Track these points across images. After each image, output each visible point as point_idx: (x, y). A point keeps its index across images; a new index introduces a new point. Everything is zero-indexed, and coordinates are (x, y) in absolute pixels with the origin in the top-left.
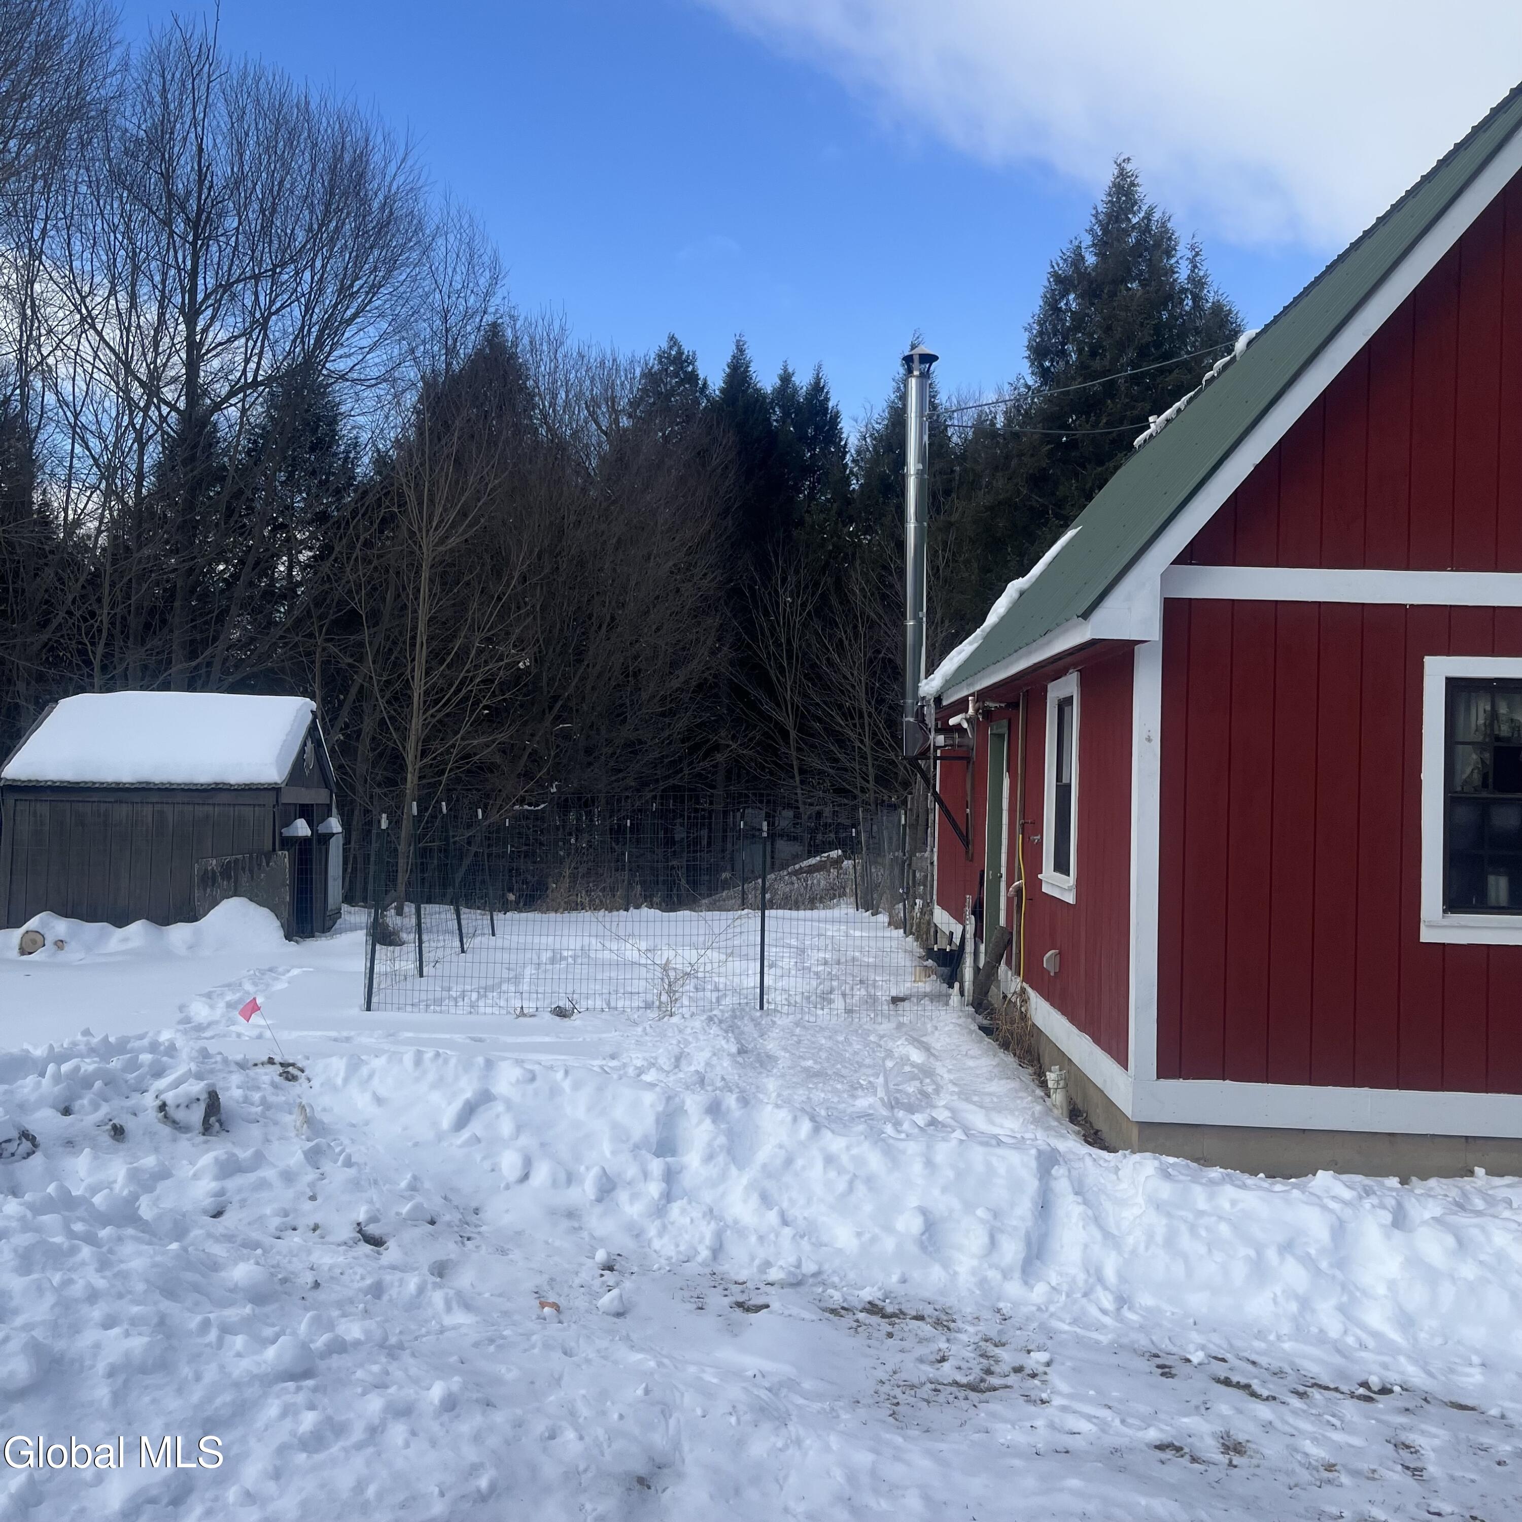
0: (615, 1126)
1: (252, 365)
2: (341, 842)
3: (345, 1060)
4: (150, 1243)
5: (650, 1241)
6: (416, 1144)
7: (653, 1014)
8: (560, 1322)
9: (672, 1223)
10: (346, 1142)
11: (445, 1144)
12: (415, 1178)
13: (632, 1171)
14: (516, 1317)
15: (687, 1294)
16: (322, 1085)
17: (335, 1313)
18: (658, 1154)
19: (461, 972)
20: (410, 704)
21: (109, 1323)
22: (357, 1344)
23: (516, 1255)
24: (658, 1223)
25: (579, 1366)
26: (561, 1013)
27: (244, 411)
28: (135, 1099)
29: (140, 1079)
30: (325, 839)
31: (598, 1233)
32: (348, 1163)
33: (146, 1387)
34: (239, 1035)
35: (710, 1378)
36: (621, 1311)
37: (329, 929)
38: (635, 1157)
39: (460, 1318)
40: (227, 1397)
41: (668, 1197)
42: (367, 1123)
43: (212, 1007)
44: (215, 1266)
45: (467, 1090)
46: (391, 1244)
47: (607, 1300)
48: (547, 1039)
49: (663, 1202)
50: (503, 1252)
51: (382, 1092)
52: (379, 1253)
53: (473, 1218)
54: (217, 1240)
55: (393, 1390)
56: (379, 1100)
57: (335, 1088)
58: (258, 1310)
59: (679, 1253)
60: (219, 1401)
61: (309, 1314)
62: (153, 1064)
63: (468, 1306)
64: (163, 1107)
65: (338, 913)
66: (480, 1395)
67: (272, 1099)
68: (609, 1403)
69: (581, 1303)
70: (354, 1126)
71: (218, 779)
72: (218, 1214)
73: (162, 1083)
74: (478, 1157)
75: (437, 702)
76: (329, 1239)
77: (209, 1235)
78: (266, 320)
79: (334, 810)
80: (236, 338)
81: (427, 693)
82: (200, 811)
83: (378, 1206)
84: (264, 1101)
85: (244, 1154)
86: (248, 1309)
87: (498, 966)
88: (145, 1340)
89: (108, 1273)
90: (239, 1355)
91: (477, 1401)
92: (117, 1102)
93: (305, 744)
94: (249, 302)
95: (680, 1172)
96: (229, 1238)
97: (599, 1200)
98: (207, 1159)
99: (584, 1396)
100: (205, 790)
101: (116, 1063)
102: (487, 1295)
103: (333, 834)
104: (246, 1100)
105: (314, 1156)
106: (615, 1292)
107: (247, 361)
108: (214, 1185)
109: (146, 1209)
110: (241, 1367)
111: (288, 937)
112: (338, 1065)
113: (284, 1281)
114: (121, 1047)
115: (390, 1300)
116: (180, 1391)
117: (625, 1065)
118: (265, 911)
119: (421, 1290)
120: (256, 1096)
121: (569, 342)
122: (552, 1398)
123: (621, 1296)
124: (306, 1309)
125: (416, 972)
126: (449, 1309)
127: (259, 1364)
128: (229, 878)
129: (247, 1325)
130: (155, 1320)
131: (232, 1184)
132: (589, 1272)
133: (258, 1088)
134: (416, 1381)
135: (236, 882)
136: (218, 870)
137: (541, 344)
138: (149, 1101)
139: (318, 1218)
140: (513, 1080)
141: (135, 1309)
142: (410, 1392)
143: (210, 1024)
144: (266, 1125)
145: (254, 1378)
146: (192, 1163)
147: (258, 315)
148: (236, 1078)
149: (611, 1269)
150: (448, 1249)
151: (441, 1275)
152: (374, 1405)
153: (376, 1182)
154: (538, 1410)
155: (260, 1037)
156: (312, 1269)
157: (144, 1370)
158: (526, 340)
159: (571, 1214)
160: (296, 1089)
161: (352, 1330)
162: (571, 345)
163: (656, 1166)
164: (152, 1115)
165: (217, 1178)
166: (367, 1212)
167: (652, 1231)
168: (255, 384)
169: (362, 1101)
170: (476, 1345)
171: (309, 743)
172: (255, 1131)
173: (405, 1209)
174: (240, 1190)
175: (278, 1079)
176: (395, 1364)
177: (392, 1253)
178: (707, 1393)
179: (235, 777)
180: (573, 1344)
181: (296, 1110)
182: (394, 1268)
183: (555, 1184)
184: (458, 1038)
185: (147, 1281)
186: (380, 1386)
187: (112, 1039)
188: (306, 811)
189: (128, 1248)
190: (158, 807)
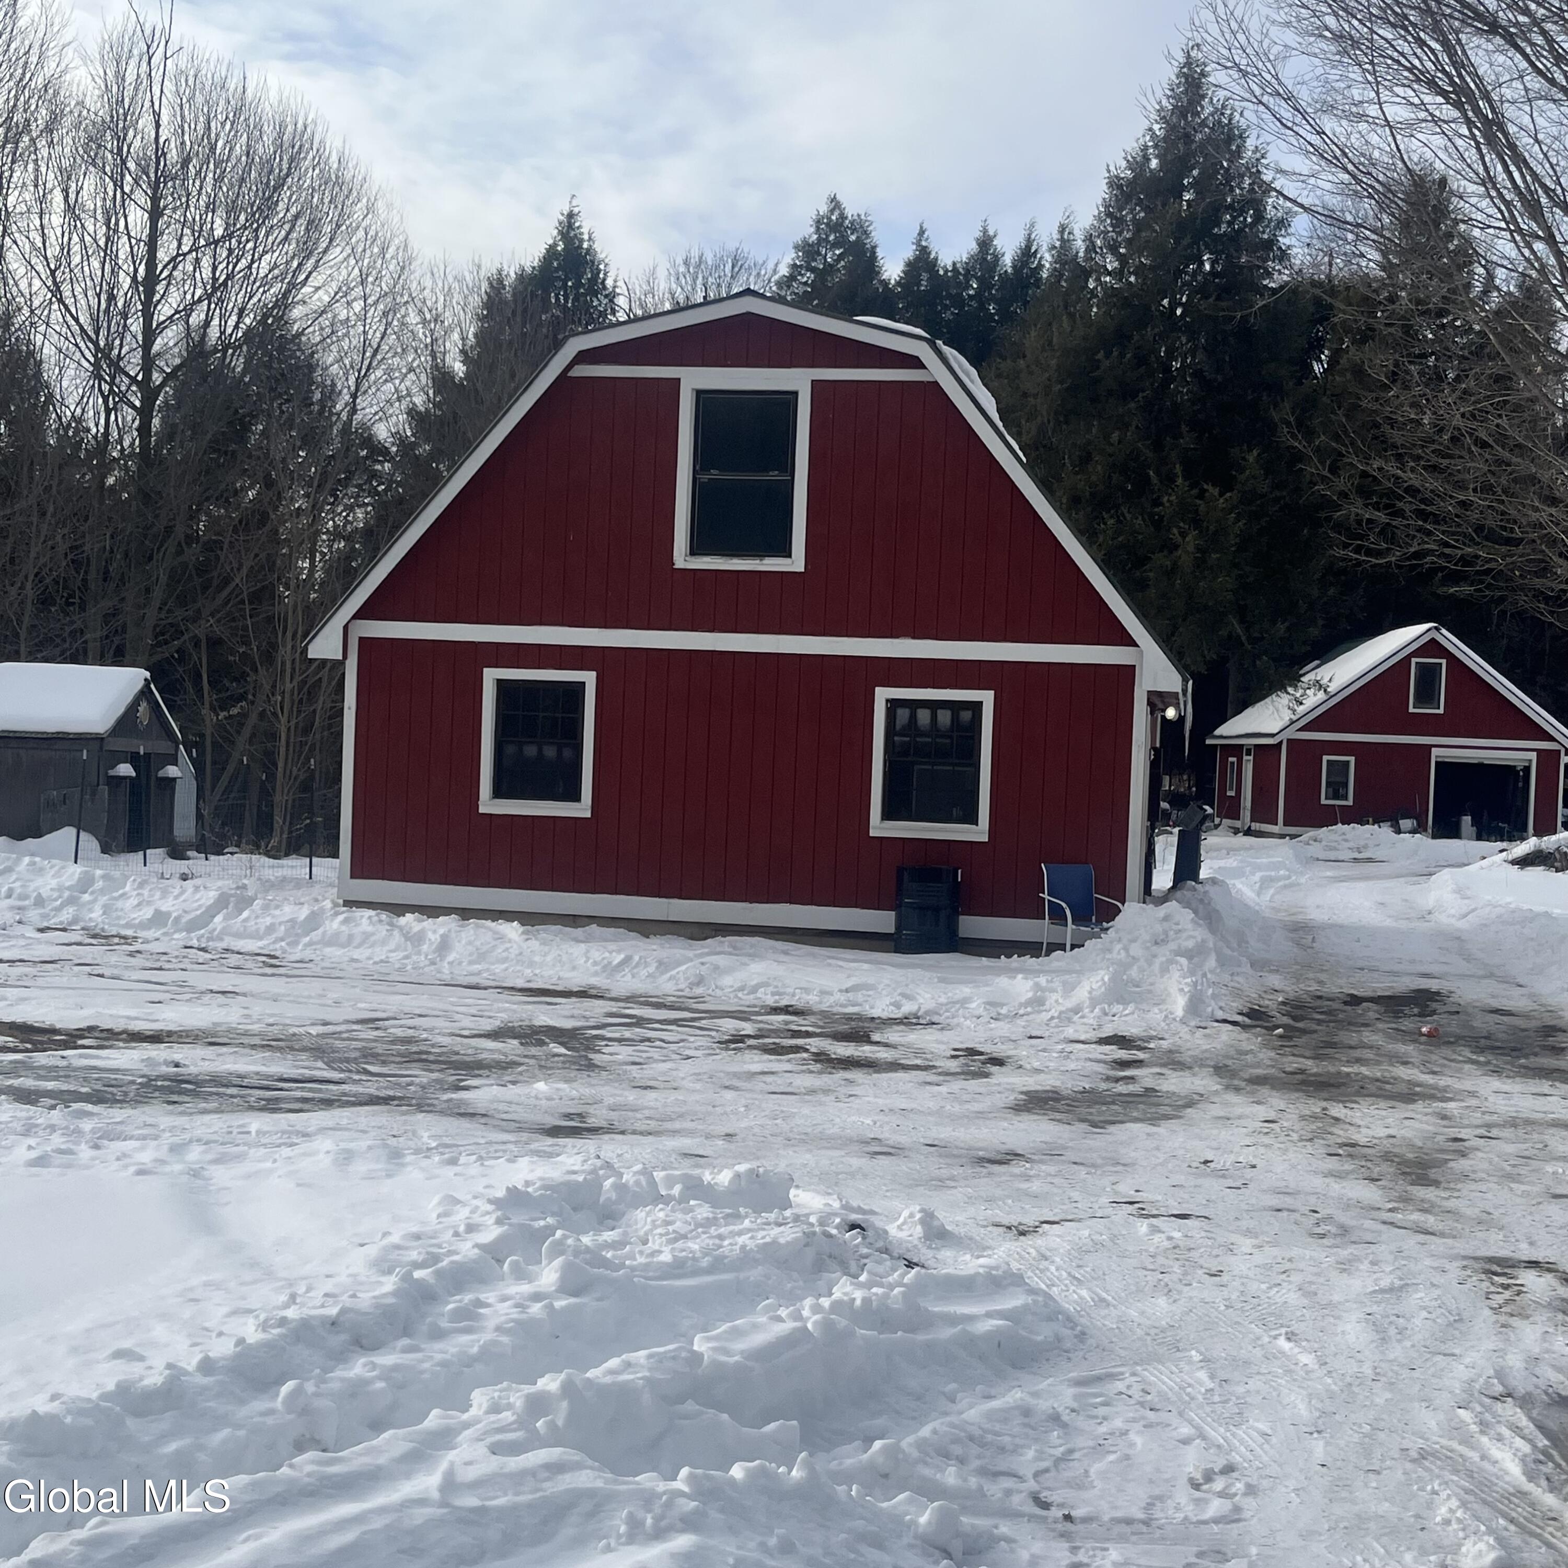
30: (166, 782)
79: (181, 760)
82: (46, 754)
93: (137, 705)
100: (49, 739)
103: (174, 779)
128: (65, 805)
136: (57, 799)
171: (143, 704)
188: (141, 758)
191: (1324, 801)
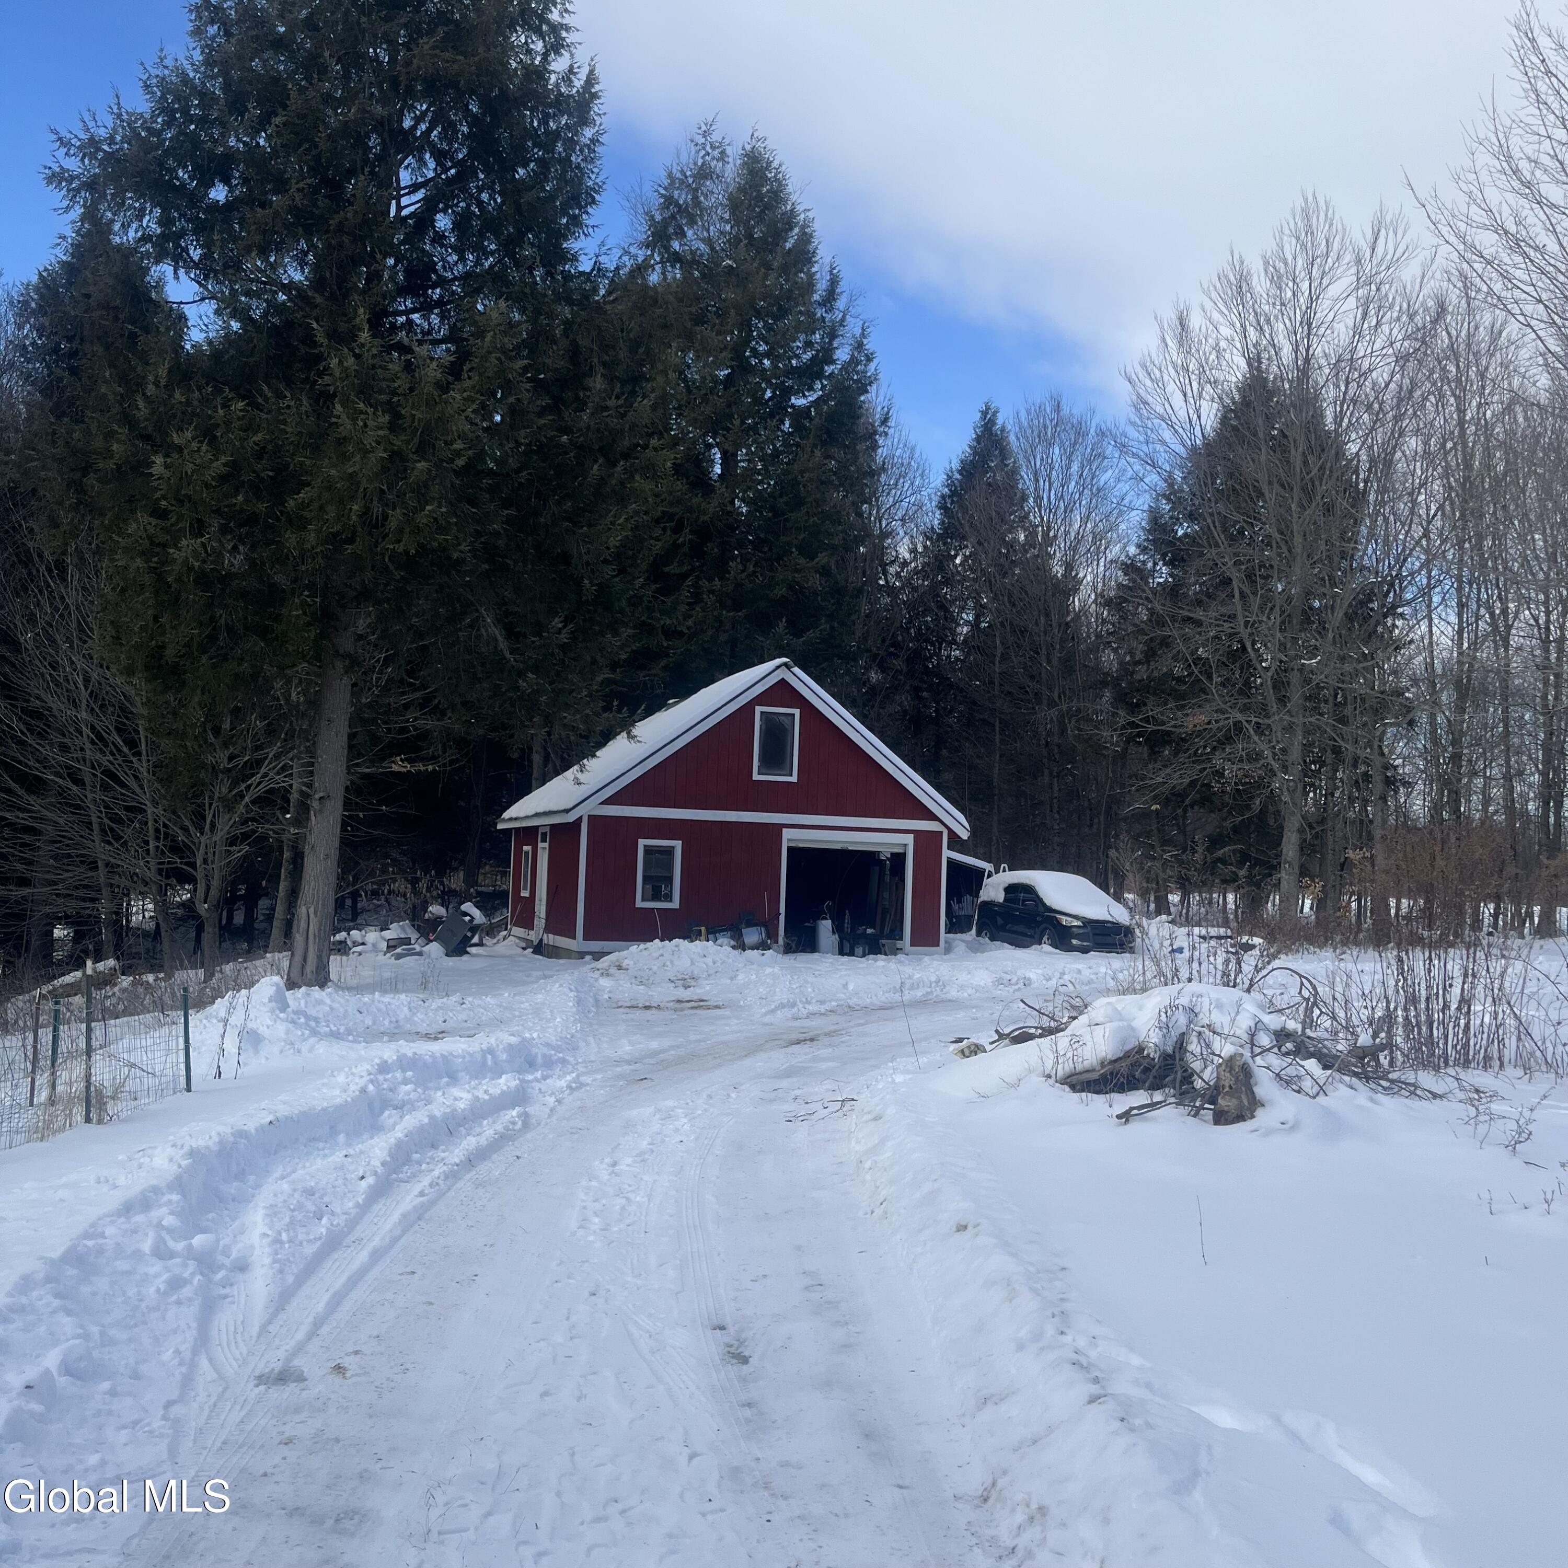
191: (639, 904)
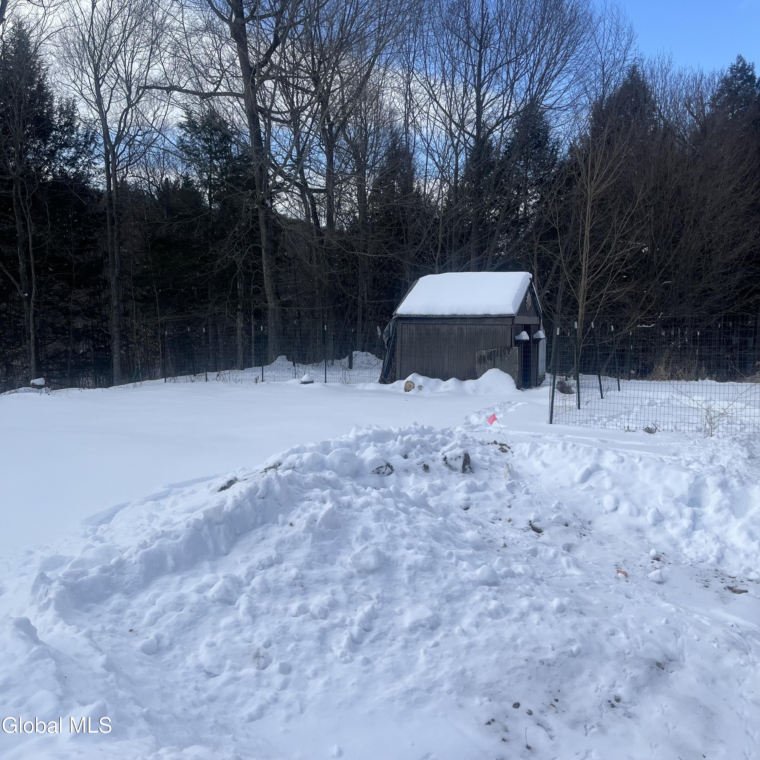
0: (666, 489)
1: (507, 108)
2: (545, 343)
3: (529, 444)
4: (432, 516)
5: (681, 549)
6: (561, 487)
7: (701, 435)
8: (627, 581)
9: (695, 541)
10: (527, 483)
11: (575, 489)
12: (559, 503)
13: (673, 512)
14: (604, 576)
15: (699, 578)
16: (518, 455)
17: (513, 559)
18: (689, 505)
19: (600, 408)
20: (580, 274)
21: (409, 547)
22: (520, 575)
23: (608, 546)
24: (686, 540)
25: (633, 604)
26: (649, 431)
27: (502, 132)
28: (434, 454)
29: (437, 446)
30: (537, 341)
31: (653, 541)
32: (527, 493)
33: (423, 577)
34: (490, 431)
35: (705, 622)
36: (661, 580)
37: (539, 385)
38: (676, 505)
39: (574, 571)
40: (458, 587)
41: (694, 527)
42: (538, 475)
43: (480, 418)
44: (460, 530)
45: (588, 463)
46: (545, 532)
47: (654, 574)
48: (640, 444)
49: (690, 530)
50: (601, 544)
51: (547, 461)
52: (539, 536)
53: (588, 526)
54: (462, 519)
55: (534, 598)
56: (544, 465)
57: (524, 458)
58: (476, 552)
59: (697, 557)
60: (454, 589)
61: (499, 558)
62: (443, 439)
63: (578, 566)
64: (445, 459)
65: (544, 377)
66: (577, 608)
67: (494, 460)
68: (645, 624)
69: (639, 574)
70: (532, 476)
71: (486, 313)
72: (466, 509)
73: (445, 448)
74: (592, 497)
75: (595, 271)
76: (515, 526)
77: (459, 517)
78: (513, 84)
79: (542, 327)
80: (500, 95)
81: (589, 267)
82: (478, 328)
83: (540, 514)
84: (490, 460)
85: (479, 483)
86: (471, 551)
87: (620, 405)
88: (424, 556)
89: (411, 526)
90: (464, 570)
91: (576, 610)
92: (426, 455)
93: (526, 295)
94: (505, 77)
95: (701, 516)
96: (468, 519)
97: (654, 525)
98: (463, 483)
99: (632, 619)
100: (480, 318)
101: (427, 438)
102: (590, 563)
103: (540, 339)
104: (482, 459)
105: (511, 488)
106: (658, 571)
107: (504, 107)
108: (465, 496)
109: (432, 502)
110: (465, 576)
111: (518, 388)
112: (526, 447)
113: (490, 541)
114: (429, 431)
115: (540, 558)
116: (437, 581)
117: (680, 460)
118: (507, 375)
119: (556, 555)
120: (487, 458)
121: (673, 69)
122: (615, 616)
123: (661, 574)
124: (498, 555)
125: (577, 407)
126: (569, 566)
127: (472, 575)
128: (491, 359)
129: (470, 558)
130: (428, 549)
131: (473, 496)
132: (646, 559)
133: (488, 454)
134: (545, 596)
135: (494, 361)
136: (486, 355)
137: (657, 73)
138: (440, 456)
139: (511, 516)
140: (612, 461)
141: (421, 543)
142: (542, 601)
143: (478, 426)
144: (490, 471)
145: (469, 581)
146: (457, 485)
147: (509, 82)
148: (479, 449)
149: (658, 560)
150: (573, 538)
151: (569, 550)
152: (525, 603)
153: (540, 503)
154: (607, 620)
155: (499, 433)
156: (504, 538)
157: (423, 570)
158: (648, 73)
159: (639, 530)
160: (506, 456)
161: (519, 568)
162: (675, 70)
163: (687, 511)
164: (440, 462)
165: (466, 493)
166: (534, 516)
167: (683, 543)
168: (508, 117)
169: (537, 465)
170: (580, 585)
171: (529, 294)
172: (485, 474)
173: (553, 517)
174: (476, 499)
175: (499, 452)
176: (538, 587)
177: (545, 537)
178: (702, 629)
179: (493, 312)
180: (631, 593)
181: (505, 466)
182: (544, 543)
183: (631, 514)
184: (594, 439)
185: (427, 532)
186: (529, 595)
187: (425, 427)
188: (527, 328)
189: (421, 517)
190: (460, 326)
